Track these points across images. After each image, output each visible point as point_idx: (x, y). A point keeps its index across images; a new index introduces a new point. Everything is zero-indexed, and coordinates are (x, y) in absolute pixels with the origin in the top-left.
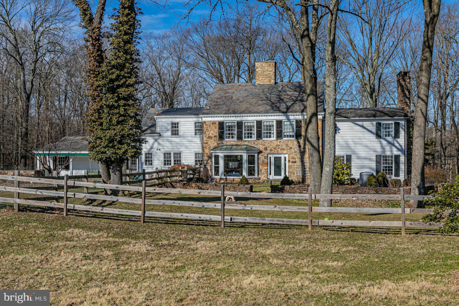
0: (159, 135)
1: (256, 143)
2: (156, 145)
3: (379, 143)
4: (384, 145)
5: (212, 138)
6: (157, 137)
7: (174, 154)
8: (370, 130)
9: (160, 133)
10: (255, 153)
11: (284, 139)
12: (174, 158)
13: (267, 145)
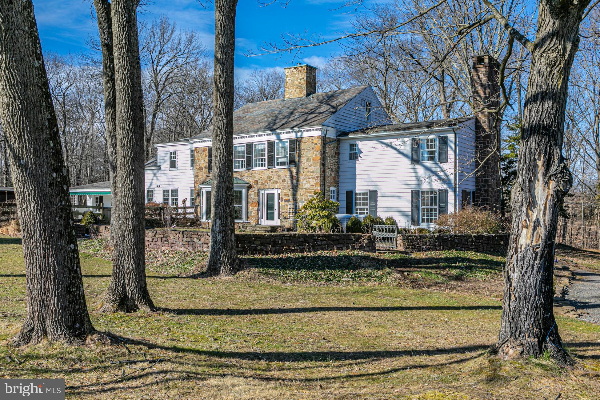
0: (158, 168)
1: (246, 174)
2: (155, 180)
3: (412, 171)
4: (420, 174)
5: (202, 169)
6: (156, 171)
7: (172, 190)
8: (401, 151)
9: (160, 166)
10: (243, 188)
11: (277, 167)
12: (172, 196)
13: (257, 177)
